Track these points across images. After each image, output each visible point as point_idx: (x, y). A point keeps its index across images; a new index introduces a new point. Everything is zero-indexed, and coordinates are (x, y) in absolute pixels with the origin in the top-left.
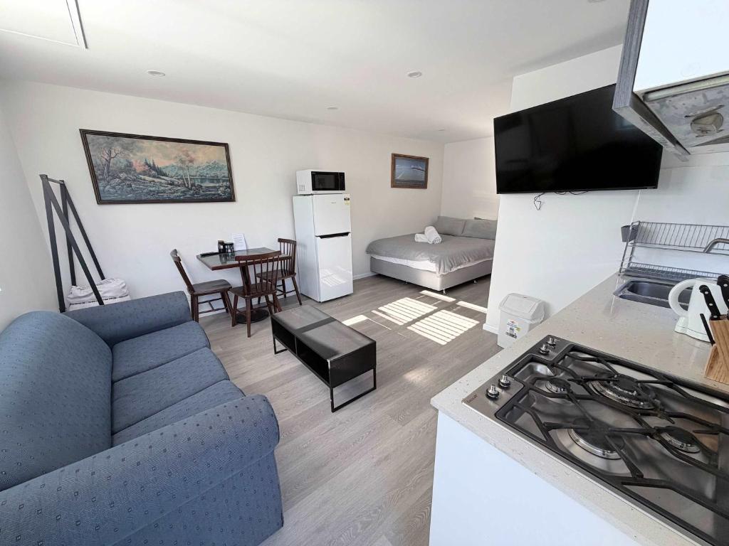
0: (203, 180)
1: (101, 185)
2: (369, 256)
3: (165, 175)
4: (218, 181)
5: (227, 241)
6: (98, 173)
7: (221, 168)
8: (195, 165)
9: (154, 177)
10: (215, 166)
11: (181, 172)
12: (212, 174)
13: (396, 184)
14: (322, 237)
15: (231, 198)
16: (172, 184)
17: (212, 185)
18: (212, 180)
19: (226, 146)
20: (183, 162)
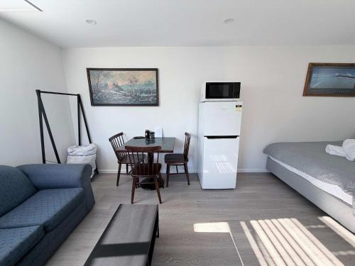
0: (141, 93)
1: (94, 95)
2: (266, 156)
3: (122, 90)
4: (150, 93)
5: (151, 130)
6: (93, 90)
7: (152, 85)
8: (139, 83)
9: (117, 91)
10: (149, 84)
11: (130, 88)
12: (147, 88)
13: (308, 92)
14: (209, 137)
15: (156, 104)
16: (125, 95)
17: (146, 95)
18: (146, 93)
19: (156, 70)
20: (131, 82)
